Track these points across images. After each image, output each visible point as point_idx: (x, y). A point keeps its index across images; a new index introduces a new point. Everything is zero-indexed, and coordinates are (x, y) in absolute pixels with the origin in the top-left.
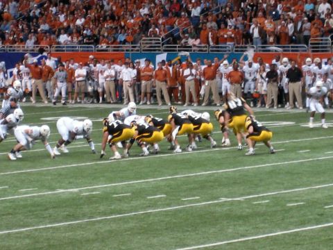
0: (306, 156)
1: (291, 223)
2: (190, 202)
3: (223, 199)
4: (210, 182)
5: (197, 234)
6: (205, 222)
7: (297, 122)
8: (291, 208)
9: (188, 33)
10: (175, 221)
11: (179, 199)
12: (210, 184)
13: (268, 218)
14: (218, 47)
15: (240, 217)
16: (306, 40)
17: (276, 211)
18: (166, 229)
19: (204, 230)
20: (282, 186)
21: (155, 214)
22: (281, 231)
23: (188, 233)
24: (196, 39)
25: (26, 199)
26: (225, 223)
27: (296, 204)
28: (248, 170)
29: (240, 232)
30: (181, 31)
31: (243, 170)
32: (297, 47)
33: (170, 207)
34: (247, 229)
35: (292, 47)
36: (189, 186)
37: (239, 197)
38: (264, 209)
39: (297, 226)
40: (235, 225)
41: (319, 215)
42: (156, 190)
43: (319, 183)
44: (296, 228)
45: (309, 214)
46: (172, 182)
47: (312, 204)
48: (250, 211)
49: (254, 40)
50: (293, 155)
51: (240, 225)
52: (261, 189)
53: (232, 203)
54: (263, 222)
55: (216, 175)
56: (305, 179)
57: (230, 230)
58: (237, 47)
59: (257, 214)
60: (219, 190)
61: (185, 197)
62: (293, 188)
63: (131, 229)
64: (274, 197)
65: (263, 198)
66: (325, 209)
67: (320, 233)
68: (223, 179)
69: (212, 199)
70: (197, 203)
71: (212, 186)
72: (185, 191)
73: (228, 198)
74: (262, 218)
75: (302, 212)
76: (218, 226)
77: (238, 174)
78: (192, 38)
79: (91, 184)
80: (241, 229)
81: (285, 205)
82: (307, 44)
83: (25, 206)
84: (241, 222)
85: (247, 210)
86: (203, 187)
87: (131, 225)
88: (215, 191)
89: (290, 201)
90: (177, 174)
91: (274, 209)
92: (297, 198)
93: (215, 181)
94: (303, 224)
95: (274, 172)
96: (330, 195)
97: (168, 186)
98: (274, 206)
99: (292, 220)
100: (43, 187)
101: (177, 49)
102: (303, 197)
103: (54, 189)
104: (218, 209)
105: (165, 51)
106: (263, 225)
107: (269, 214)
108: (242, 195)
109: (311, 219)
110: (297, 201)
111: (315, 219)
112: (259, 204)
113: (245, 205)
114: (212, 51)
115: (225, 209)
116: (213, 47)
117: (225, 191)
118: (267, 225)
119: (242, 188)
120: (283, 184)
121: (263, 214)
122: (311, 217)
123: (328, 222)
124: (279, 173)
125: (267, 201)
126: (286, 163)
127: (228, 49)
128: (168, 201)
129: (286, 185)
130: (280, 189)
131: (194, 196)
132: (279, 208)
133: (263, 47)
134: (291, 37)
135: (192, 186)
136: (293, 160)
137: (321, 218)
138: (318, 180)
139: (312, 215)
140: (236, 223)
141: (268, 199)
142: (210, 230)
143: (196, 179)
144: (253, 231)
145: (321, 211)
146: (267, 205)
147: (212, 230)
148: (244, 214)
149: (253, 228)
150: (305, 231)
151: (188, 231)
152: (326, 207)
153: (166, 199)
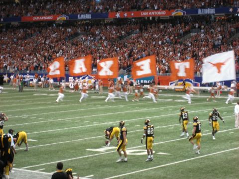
3: (159, 127)
15: (166, 134)
21: (139, 132)
25: (96, 126)
26: (162, 135)
42: (136, 123)
50: (175, 111)
51: (167, 136)
53: (162, 128)
54: (174, 135)
55: (154, 118)
59: (171, 133)
63: (133, 137)
65: (171, 127)
68: (156, 120)
76: (160, 136)
79: (115, 121)
83: (97, 128)
87: (133, 135)
93: (154, 120)
100: (100, 121)
103: (104, 122)
104: (158, 130)
107: (175, 132)
108: (164, 125)
112: (171, 129)
113: (166, 129)
115: (160, 130)
117: (159, 124)
119: (163, 123)
121: (173, 132)
144: (172, 138)
146: (173, 129)
147: (159, 138)
148: (167, 132)
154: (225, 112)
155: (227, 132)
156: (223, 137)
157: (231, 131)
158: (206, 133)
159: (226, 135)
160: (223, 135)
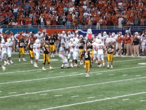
0: (63, 74)
1: (56, 104)
2: (12, 94)
3: (27, 93)
4: (21, 85)
5: (16, 108)
6: (19, 103)
7: (59, 60)
8: (57, 97)
9: (12, 20)
10: (5, 102)
11: (7, 93)
12: (21, 86)
13: (46, 102)
14: (25, 26)
15: (34, 101)
16: (64, 23)
17: (49, 99)
18: (2, 106)
19: (18, 107)
20: (52, 88)
22: (52, 107)
23: (11, 108)
24: (16, 23)
26: (27, 103)
27: (59, 96)
28: (38, 81)
29: (34, 108)
30: (9, 19)
31: (35, 81)
32: (60, 27)
33: (3, 96)
34: (37, 106)
35: (58, 26)
36: (12, 87)
37: (34, 92)
38: (45, 97)
39: (59, 105)
40: (32, 105)
41: (68, 100)
43: (69, 86)
44: (58, 106)
45: (64, 100)
46: (4, 86)
47: (65, 96)
48: (39, 98)
49: (41, 23)
50: (57, 74)
51: (34, 105)
52: (43, 89)
53: (31, 95)
54: (44, 103)
55: (24, 83)
56: (63, 85)
57: (30, 107)
58: (33, 26)
59: (42, 100)
60: (25, 89)
61: (10, 92)
62: (57, 88)
64: (49, 92)
65: (44, 93)
66: (72, 98)
67: (69, 109)
68: (27, 85)
69: (22, 93)
70: (16, 95)
71: (22, 87)
72: (10, 90)
73: (29, 92)
74: (44, 102)
75: (61, 99)
76: (25, 105)
77: (33, 82)
78: (14, 22)
80: (35, 106)
81: (54, 96)
82: (64, 25)
84: (34, 103)
85: (37, 98)
86: (18, 88)
88: (23, 89)
89: (56, 94)
90: (6, 82)
91: (49, 98)
92: (59, 93)
93: (23, 85)
94: (61, 104)
95: (49, 81)
96: (74, 92)
97: (3, 87)
98: (49, 96)
99: (57, 103)
101: (7, 27)
102: (62, 92)
104: (24, 97)
105: (2, 28)
106: (44, 105)
107: (47, 100)
108: (35, 91)
109: (65, 102)
110: (59, 94)
111: (67, 102)
112: (43, 96)
113: (36, 96)
114: (22, 28)
115: (27, 97)
116: (23, 26)
117: (28, 89)
118: (46, 105)
119: (35, 88)
120: (53, 87)
121: (45, 100)
122: (65, 101)
123: (73, 103)
124: (51, 82)
125: (46, 94)
126: (54, 77)
127: (29, 27)
128: (2, 94)
129: (54, 87)
130: (52, 89)
131: (14, 92)
132: (51, 97)
133: (45, 26)
134: (57, 22)
135: (13, 87)
136: (58, 76)
137: (70, 101)
138: (69, 85)
139: (66, 100)
140: (32, 104)
141: (47, 93)
142: (21, 106)
143: (15, 84)
144: (40, 107)
145: (69, 99)
146: (46, 96)
147: (22, 107)
148: (36, 100)
149: (40, 106)
150: (62, 107)
151: (11, 107)
152: (72, 97)
153: (2, 93)
154: (126, 74)
155: (120, 98)
156: (112, 105)
157: (126, 97)
158: (91, 99)
159: (117, 103)
160: (113, 102)
